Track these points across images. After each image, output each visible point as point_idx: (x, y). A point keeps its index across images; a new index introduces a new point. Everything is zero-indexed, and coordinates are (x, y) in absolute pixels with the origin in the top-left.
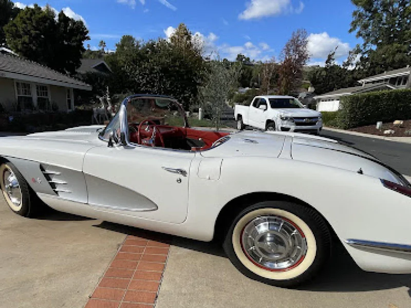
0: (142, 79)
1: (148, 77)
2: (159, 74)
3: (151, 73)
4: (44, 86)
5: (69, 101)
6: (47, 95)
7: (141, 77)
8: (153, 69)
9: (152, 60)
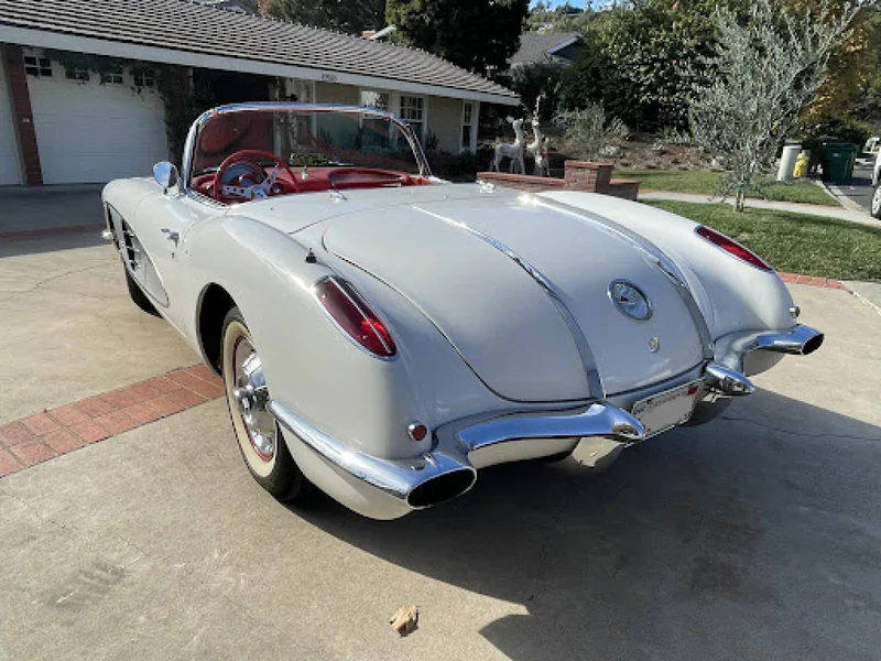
0: (647, 72)
1: (663, 67)
2: (693, 57)
3: (672, 56)
4: (413, 96)
5: (467, 130)
6: (420, 118)
7: (643, 69)
8: (680, 46)
9: (680, 25)
